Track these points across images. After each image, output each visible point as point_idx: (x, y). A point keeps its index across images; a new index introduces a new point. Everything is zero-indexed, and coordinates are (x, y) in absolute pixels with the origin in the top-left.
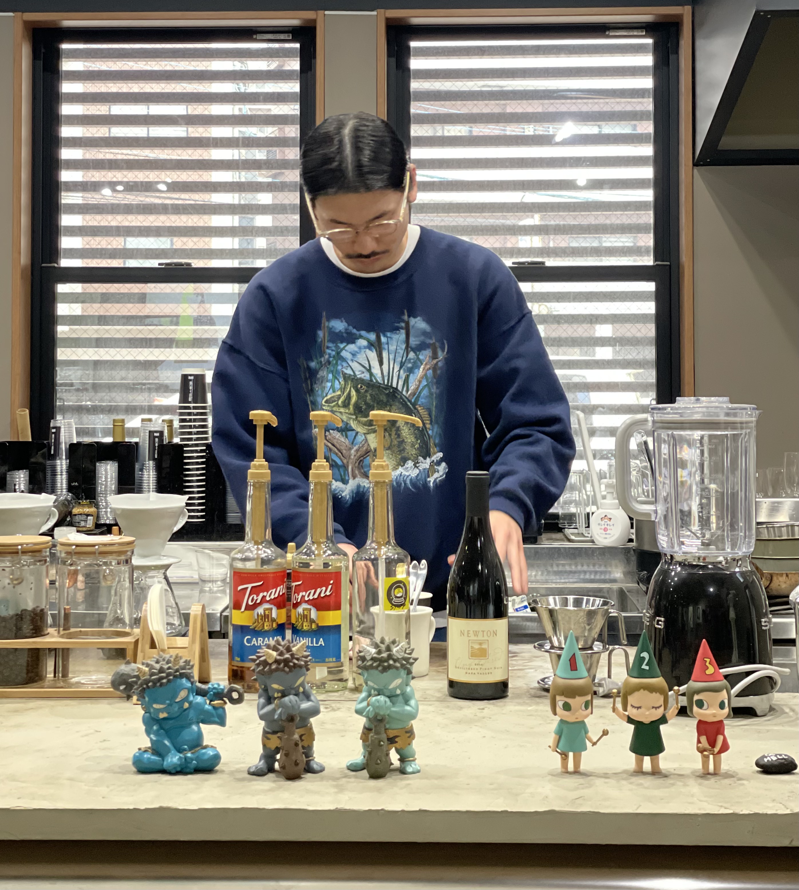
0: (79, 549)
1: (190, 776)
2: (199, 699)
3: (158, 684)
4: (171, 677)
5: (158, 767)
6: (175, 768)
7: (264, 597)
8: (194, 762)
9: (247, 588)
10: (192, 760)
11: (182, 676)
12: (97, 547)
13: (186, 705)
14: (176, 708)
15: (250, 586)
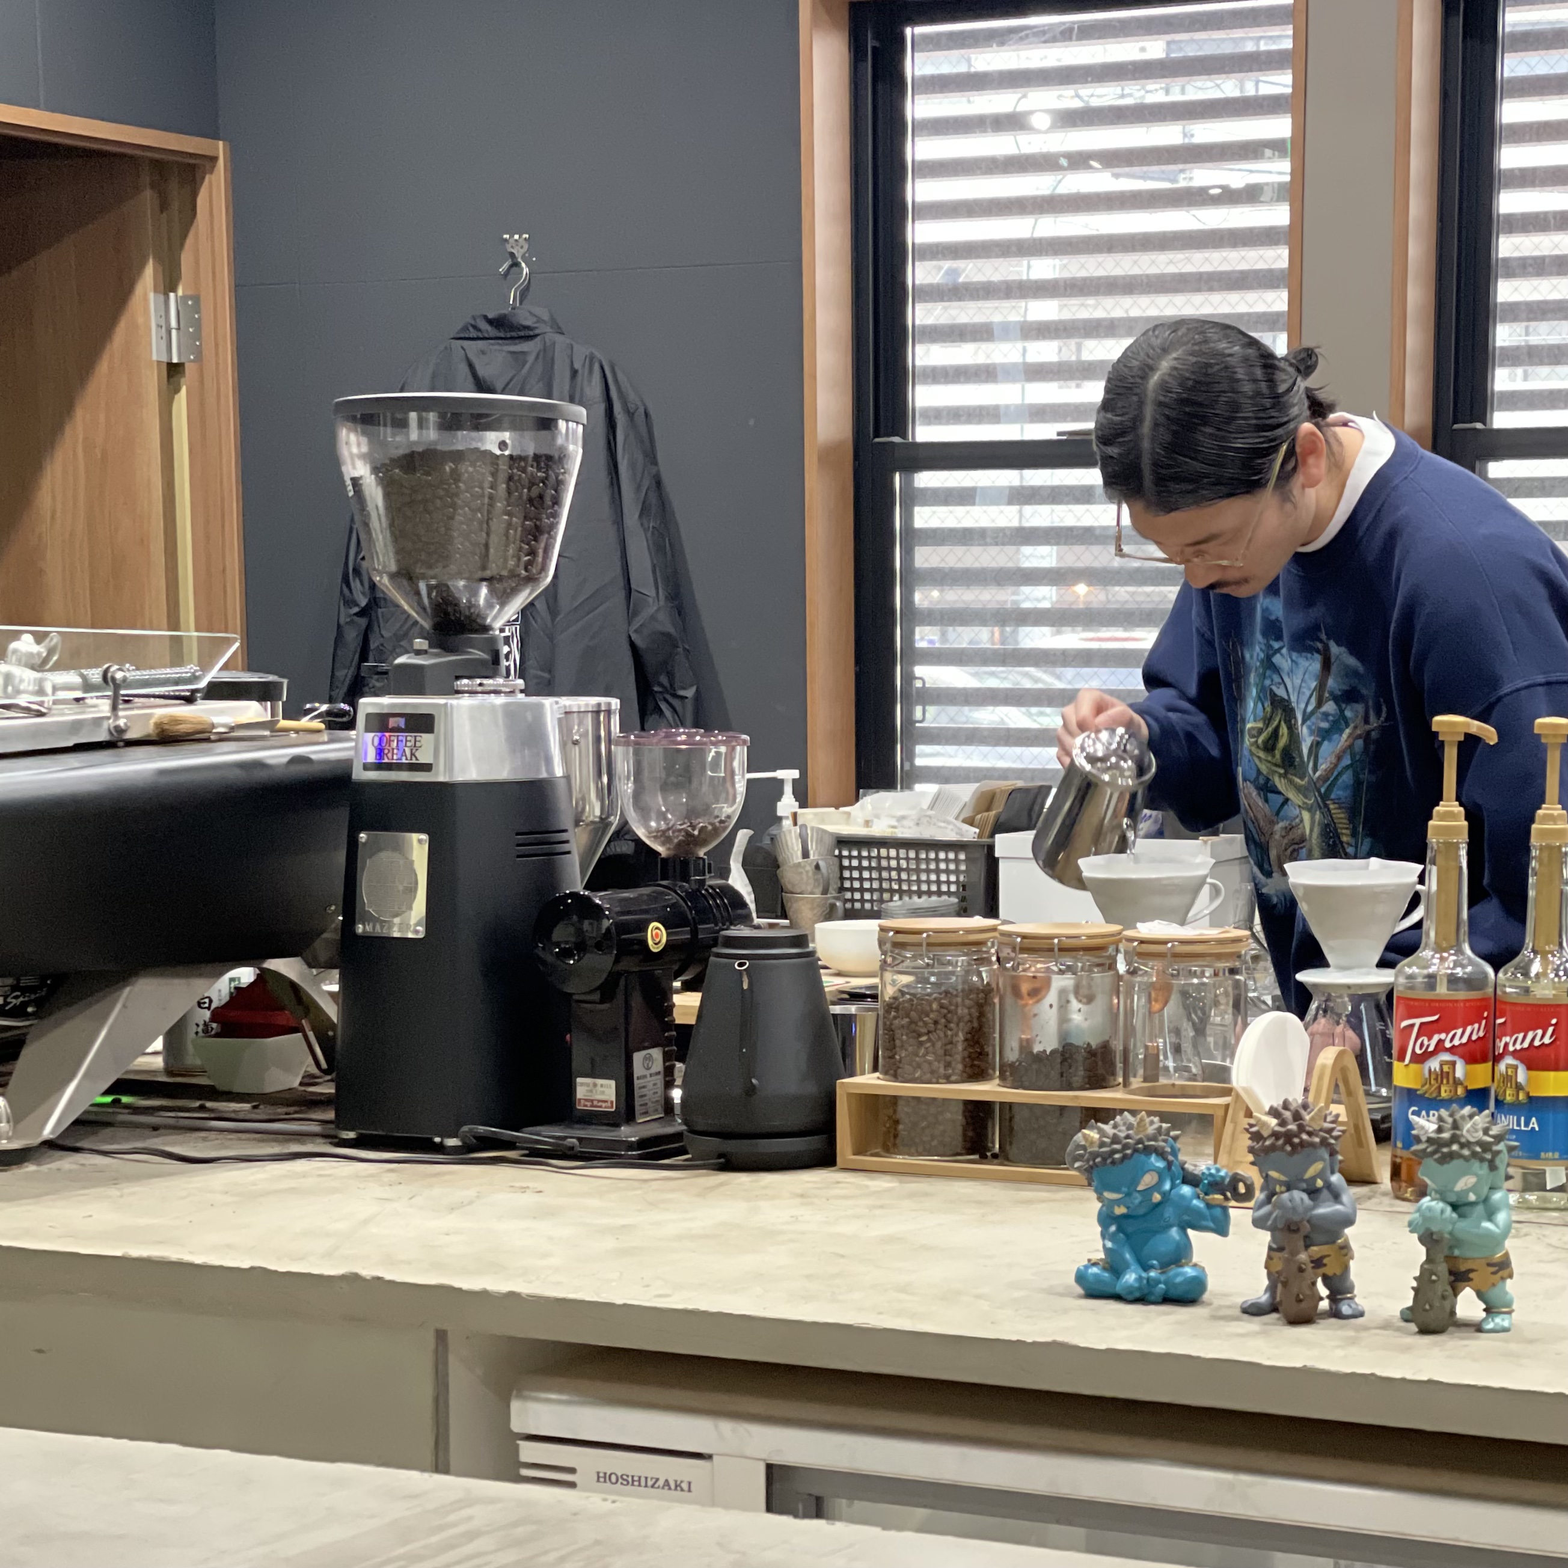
0: (1146, 948)
1: (1152, 1307)
2: (1186, 1190)
3: (1109, 1161)
4: (1129, 1152)
5: (1110, 1290)
6: (1131, 1293)
7: (1441, 1042)
8: (1162, 1286)
9: (1412, 1026)
10: (1159, 1282)
11: (1148, 1150)
12: (1170, 945)
13: (1157, 1197)
14: (1137, 1199)
15: (1417, 1022)
